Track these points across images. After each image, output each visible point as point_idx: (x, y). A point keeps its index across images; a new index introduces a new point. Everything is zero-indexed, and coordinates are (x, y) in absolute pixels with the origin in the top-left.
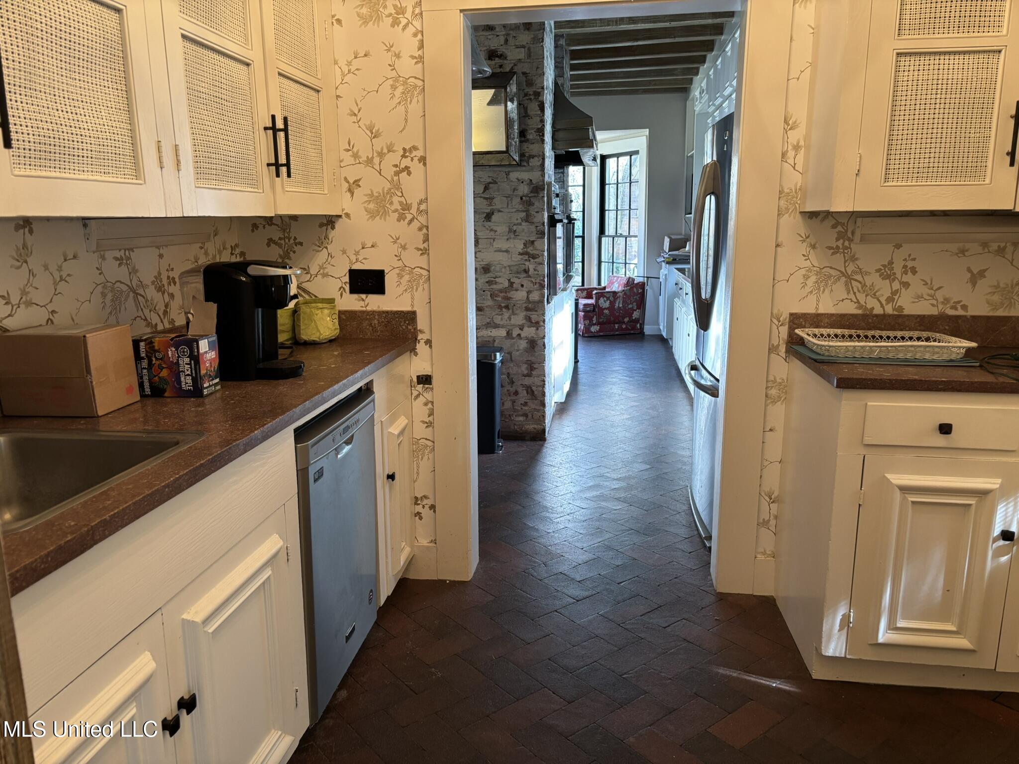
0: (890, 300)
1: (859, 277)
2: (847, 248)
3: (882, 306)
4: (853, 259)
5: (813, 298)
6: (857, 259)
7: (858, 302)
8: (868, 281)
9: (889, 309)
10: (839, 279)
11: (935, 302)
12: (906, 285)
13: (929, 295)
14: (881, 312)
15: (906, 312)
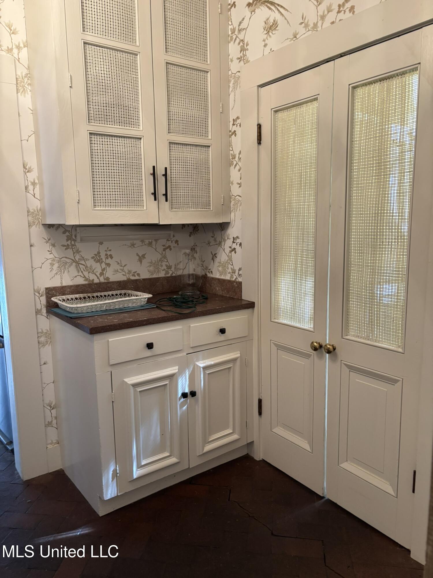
0: (102, 274)
1: (83, 262)
2: (73, 245)
3: (98, 278)
4: (78, 252)
5: (58, 277)
6: (80, 252)
7: (85, 277)
8: (89, 263)
9: (102, 280)
10: (71, 264)
11: (124, 273)
12: (108, 265)
13: (121, 270)
14: (99, 282)
15: (111, 280)
